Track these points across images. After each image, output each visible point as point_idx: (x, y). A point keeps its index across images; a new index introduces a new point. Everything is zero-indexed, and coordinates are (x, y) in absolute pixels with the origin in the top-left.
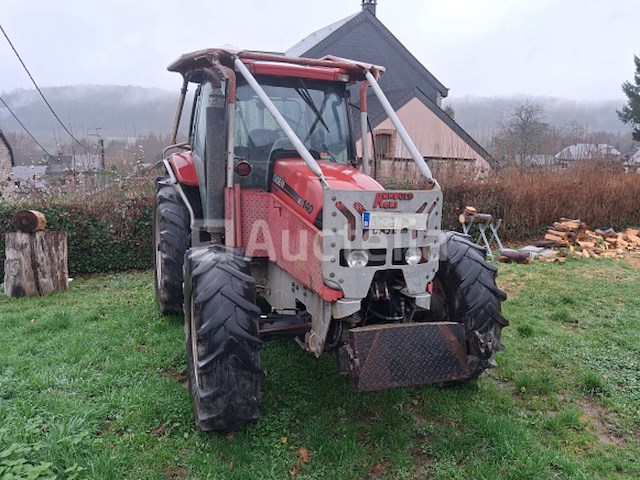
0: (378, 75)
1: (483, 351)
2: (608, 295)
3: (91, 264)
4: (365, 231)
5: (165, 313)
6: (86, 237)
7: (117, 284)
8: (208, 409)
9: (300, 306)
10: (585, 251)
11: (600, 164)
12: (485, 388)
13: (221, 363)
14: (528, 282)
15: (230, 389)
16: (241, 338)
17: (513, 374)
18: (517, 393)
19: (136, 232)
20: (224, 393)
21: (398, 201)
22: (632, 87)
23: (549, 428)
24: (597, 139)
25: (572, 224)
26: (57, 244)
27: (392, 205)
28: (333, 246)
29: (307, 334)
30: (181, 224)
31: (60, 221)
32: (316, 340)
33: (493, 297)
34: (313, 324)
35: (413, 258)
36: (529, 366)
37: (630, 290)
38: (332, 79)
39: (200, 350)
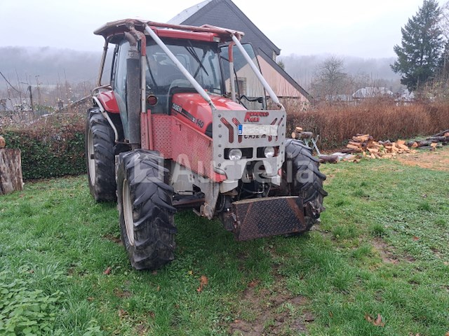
0: (240, 37)
1: (314, 214)
2: (387, 180)
3: (37, 172)
4: (240, 137)
5: (99, 201)
6: (33, 154)
7: (59, 185)
8: (141, 254)
9: (196, 189)
10: (372, 154)
11: (380, 99)
12: (314, 236)
13: (149, 224)
14: (337, 175)
15: (156, 240)
16: (162, 207)
17: (330, 228)
18: (334, 239)
19: (69, 149)
20: (152, 242)
21: (259, 117)
22: (400, 49)
23: (354, 256)
24: (378, 84)
25: (364, 138)
26: (14, 158)
27: (256, 120)
28: (220, 146)
29: (202, 206)
30: (108, 139)
31: (13, 142)
32: (208, 209)
33: (318, 178)
34: (206, 199)
35: (269, 154)
36: (340, 223)
37: (400, 177)
38: (209, 40)
39: (135, 215)
